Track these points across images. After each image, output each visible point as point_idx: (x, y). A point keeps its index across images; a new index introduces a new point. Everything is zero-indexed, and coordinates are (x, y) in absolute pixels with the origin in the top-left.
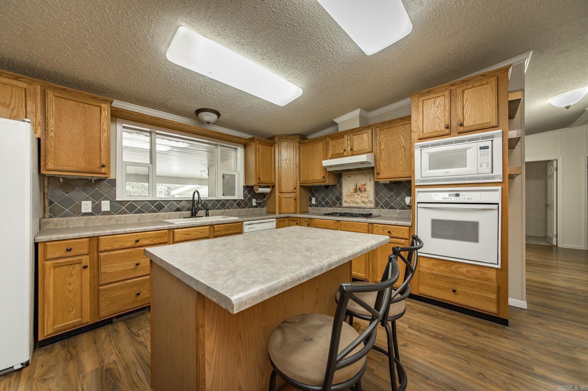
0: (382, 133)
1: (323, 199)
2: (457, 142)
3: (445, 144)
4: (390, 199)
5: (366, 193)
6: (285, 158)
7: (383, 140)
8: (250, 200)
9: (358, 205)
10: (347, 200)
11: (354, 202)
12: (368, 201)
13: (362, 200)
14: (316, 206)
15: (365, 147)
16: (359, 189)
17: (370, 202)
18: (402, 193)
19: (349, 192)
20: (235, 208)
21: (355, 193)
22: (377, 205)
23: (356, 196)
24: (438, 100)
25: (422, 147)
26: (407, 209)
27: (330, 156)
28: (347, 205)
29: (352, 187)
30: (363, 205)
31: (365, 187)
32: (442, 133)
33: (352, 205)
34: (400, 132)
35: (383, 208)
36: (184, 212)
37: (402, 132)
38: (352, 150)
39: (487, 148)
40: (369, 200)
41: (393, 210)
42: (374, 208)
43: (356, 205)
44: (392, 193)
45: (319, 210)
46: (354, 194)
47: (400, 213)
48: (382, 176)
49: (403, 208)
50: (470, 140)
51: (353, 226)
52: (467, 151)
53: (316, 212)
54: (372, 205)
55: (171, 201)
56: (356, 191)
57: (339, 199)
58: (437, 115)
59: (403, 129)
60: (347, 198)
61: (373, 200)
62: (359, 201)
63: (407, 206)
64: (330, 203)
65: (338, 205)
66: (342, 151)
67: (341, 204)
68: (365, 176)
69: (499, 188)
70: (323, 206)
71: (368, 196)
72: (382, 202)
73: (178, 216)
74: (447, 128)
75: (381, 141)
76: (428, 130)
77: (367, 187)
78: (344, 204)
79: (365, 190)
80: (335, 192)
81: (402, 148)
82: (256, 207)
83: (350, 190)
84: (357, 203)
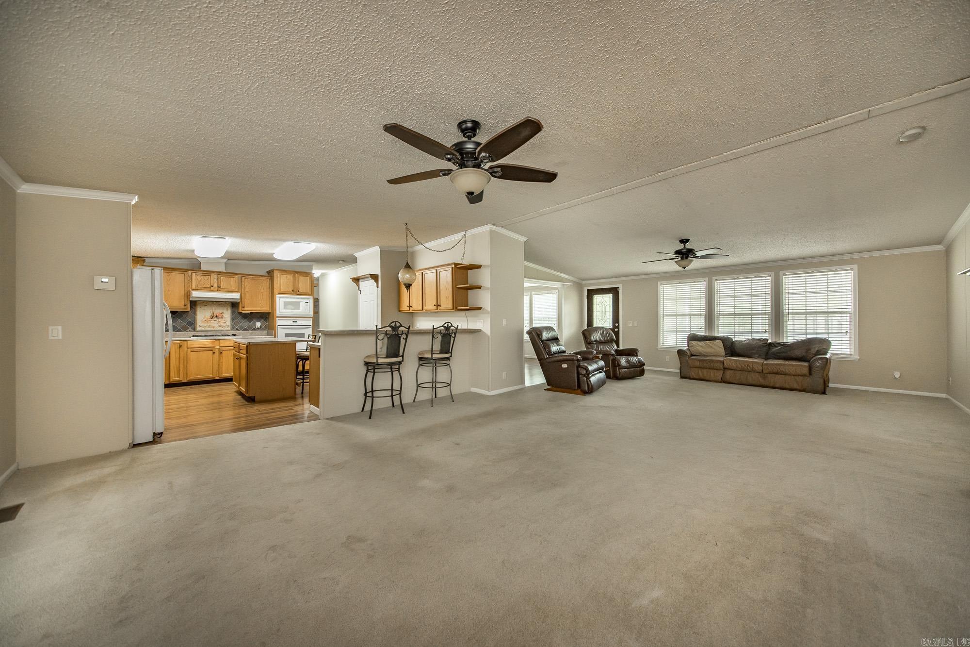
0: (246, 281)
2: (296, 298)
3: (291, 298)
5: (223, 319)
9: (215, 329)
10: (202, 325)
11: (210, 326)
13: (219, 324)
15: (232, 287)
16: (216, 316)
17: (228, 326)
18: (252, 320)
19: (204, 318)
22: (233, 328)
23: (213, 321)
24: (288, 277)
25: (280, 297)
27: (194, 288)
29: (208, 315)
30: (220, 329)
31: (222, 315)
32: (290, 292)
33: (207, 328)
35: (238, 330)
38: (219, 287)
39: (308, 303)
40: (226, 324)
41: (246, 331)
42: (231, 331)
43: (212, 329)
44: (245, 320)
46: (211, 320)
47: (252, 333)
48: (246, 308)
49: (254, 330)
50: (301, 298)
52: (300, 303)
54: (229, 329)
56: (212, 317)
57: (192, 325)
58: (288, 283)
60: (202, 323)
61: (230, 324)
62: (216, 325)
63: (257, 329)
65: (190, 329)
66: (209, 286)
67: (194, 330)
68: (222, 308)
69: (312, 319)
71: (225, 321)
72: (237, 325)
74: (293, 291)
75: (245, 286)
76: (283, 290)
77: (224, 315)
78: (198, 328)
79: (222, 317)
80: (185, 318)
83: (206, 316)
84: (214, 327)
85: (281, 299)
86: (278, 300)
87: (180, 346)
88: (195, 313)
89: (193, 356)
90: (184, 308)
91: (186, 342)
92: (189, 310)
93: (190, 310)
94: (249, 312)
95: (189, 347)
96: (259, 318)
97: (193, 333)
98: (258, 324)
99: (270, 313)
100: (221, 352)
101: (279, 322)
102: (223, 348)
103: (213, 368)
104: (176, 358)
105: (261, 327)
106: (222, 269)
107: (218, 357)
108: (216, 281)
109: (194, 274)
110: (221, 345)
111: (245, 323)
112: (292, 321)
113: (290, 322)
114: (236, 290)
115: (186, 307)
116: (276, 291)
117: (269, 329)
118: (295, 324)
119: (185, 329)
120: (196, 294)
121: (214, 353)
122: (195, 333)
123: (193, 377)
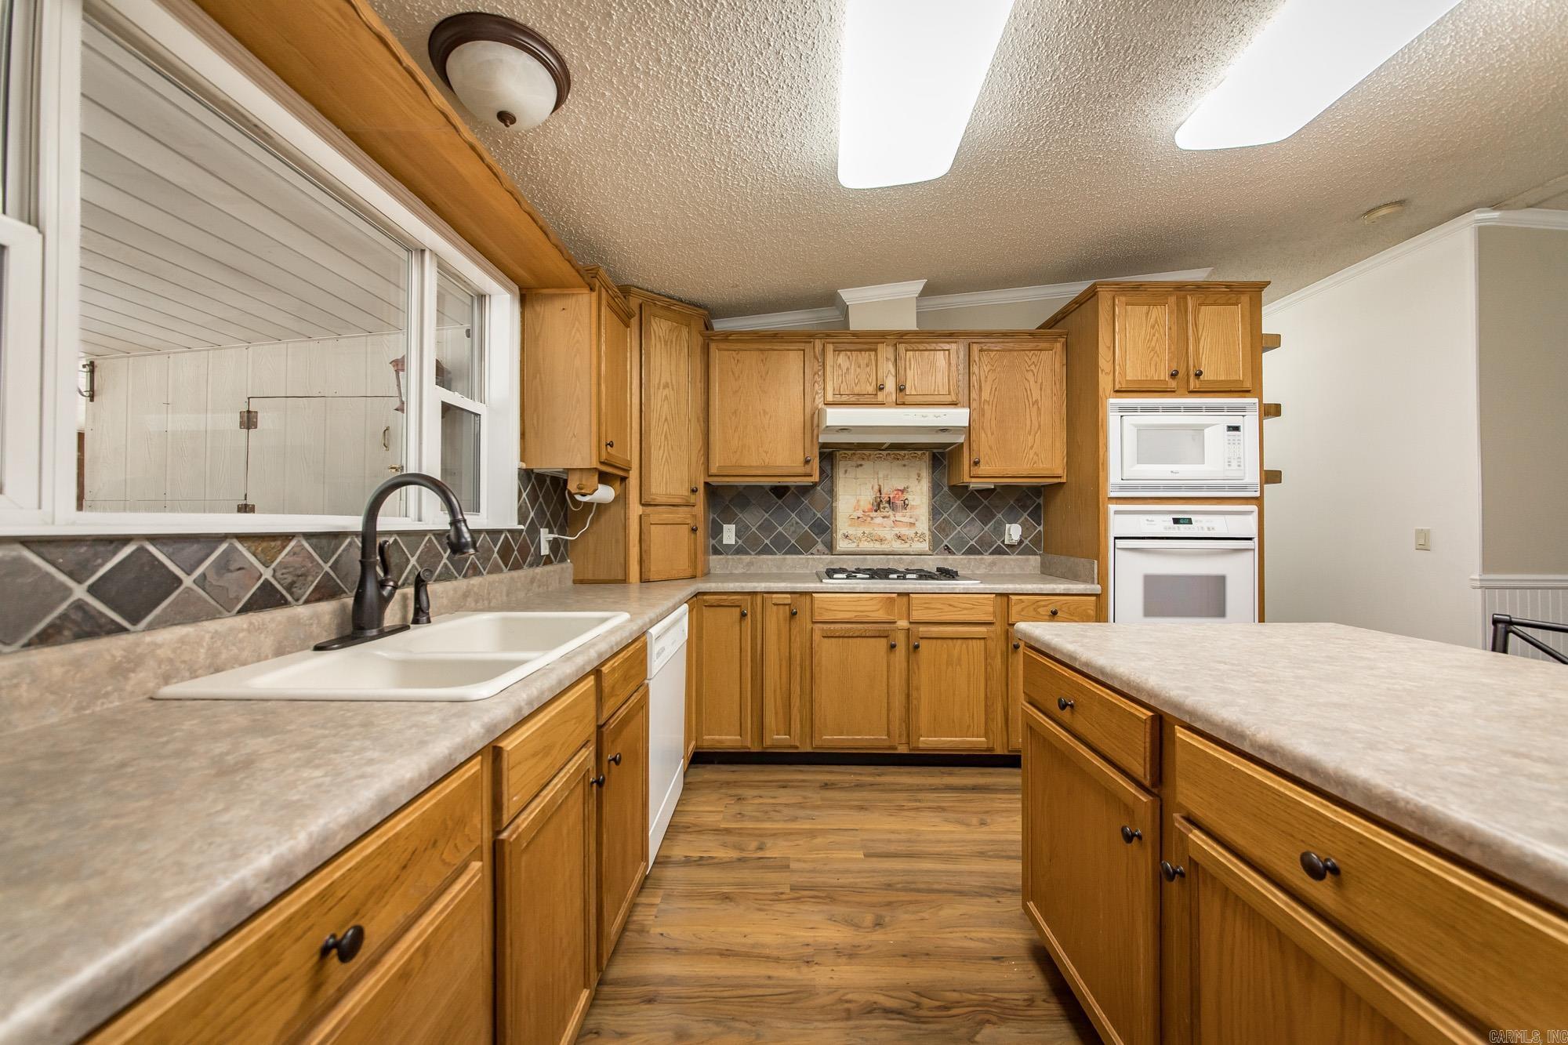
0: (985, 359)
1: (766, 527)
2: (1189, 409)
3: (1167, 409)
4: (968, 529)
5: (908, 512)
6: (663, 381)
7: (986, 377)
8: (533, 531)
9: (885, 547)
10: (851, 531)
11: (872, 538)
12: (913, 535)
13: (897, 530)
14: (739, 550)
15: (940, 389)
16: (889, 502)
17: (920, 537)
18: (995, 515)
19: (856, 509)
20: (496, 569)
21: (876, 511)
22: (935, 544)
23: (879, 520)
24: (1156, 312)
25: (1123, 409)
26: (1008, 554)
28: (849, 546)
29: (867, 497)
30: (898, 546)
31: (906, 496)
32: (1162, 387)
33: (866, 546)
34: (1029, 367)
35: (950, 552)
36: (302, 611)
37: (1033, 367)
38: (901, 389)
40: (916, 533)
41: (977, 557)
42: (931, 553)
43: (878, 547)
44: (972, 515)
45: (750, 564)
46: (874, 514)
47: (993, 563)
48: (983, 469)
49: (999, 551)
50: (1210, 409)
51: (950, 605)
52: (1206, 431)
53: (740, 571)
54: (925, 546)
55: (225, 537)
56: (878, 506)
57: (824, 529)
58: (1153, 344)
59: (1034, 359)
60: (850, 526)
61: (927, 533)
62: (888, 533)
63: (1008, 546)
64: (793, 542)
65: (820, 546)
66: (871, 387)
67: (830, 547)
68: (904, 465)
69: (1254, 509)
70: (766, 550)
71: (912, 521)
72: (947, 535)
73: (268, 643)
74: (1173, 377)
75: (983, 379)
76: (1133, 373)
77: (910, 497)
78: (842, 545)
79: (905, 506)
80: (807, 509)
81: (1033, 405)
82: (548, 561)
83: (862, 503)
84: (881, 540)
85: (1131, 420)
86: (1113, 420)
87: (793, 614)
88: (831, 492)
89: (828, 652)
90: (801, 470)
91: (808, 597)
92: (816, 478)
93: (821, 481)
94: (989, 484)
95: (817, 618)
96: (1012, 508)
97: (826, 561)
98: (1014, 532)
99: (1064, 483)
100: (917, 647)
101: (1119, 522)
102: (922, 629)
103: (889, 710)
104: (780, 660)
105: (1021, 542)
106: (911, 324)
107: (904, 665)
108: (893, 371)
109: (830, 348)
110: (916, 615)
111: (972, 529)
112: (1170, 518)
113: (1162, 524)
114: (952, 398)
115: (808, 469)
116: (1105, 382)
117: (1046, 551)
118: (1183, 530)
119: (804, 546)
120: (835, 417)
121: (893, 647)
122: (832, 562)
123: (831, 738)
